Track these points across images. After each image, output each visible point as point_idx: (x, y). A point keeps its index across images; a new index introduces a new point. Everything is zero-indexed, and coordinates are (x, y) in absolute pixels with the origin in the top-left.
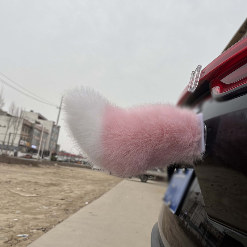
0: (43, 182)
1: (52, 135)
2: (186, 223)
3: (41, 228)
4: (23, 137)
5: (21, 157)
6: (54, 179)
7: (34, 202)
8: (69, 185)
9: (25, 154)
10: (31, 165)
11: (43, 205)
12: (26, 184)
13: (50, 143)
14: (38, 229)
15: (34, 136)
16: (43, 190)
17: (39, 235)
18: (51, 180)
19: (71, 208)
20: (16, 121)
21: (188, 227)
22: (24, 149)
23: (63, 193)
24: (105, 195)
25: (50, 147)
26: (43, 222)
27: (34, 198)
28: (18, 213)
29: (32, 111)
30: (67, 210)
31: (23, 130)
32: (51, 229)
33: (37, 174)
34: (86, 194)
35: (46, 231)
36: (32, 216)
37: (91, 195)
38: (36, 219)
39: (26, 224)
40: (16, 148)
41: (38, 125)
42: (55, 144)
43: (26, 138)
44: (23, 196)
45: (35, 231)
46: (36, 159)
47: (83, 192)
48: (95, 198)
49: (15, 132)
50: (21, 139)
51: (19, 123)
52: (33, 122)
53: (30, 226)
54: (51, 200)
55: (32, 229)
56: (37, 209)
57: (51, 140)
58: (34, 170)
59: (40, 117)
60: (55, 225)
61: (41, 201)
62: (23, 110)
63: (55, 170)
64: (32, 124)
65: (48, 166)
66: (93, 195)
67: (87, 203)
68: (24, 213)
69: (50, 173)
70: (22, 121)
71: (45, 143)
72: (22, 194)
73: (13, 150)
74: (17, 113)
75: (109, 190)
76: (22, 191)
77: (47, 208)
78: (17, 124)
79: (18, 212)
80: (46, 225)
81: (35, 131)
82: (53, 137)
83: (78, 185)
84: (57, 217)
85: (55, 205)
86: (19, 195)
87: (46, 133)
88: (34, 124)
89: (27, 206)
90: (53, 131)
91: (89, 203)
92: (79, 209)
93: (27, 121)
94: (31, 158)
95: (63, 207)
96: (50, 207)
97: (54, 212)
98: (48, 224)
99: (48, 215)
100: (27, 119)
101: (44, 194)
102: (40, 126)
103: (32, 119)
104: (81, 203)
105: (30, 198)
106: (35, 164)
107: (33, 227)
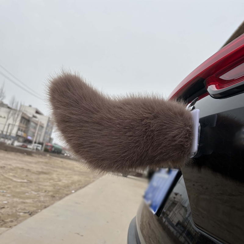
0: (34, 170)
1: (46, 129)
2: (164, 220)
3: (28, 211)
4: (21, 128)
5: (17, 146)
6: (45, 168)
7: (24, 187)
8: (58, 174)
9: (21, 144)
10: (25, 153)
11: (33, 190)
12: (19, 171)
13: (44, 136)
14: (25, 213)
15: (30, 128)
16: (34, 177)
17: (25, 218)
18: (42, 168)
19: (57, 195)
20: (15, 114)
21: (166, 223)
22: (21, 139)
23: (51, 181)
24: (90, 186)
25: (44, 140)
26: (30, 206)
27: (25, 184)
28: (8, 197)
29: (30, 106)
30: (54, 197)
31: (21, 122)
32: (37, 213)
33: (30, 163)
34: (73, 183)
35: (32, 215)
36: (21, 200)
37: (77, 185)
38: (24, 203)
39: (14, 207)
40: (13, 137)
41: (34, 119)
42: (49, 137)
43: (24, 129)
44: (15, 181)
45: (21, 214)
46: (30, 149)
47: (70, 181)
48: (81, 188)
49: (14, 123)
50: (19, 129)
51: (18, 115)
52: (31, 116)
53: (17, 209)
54: (41, 187)
55: (20, 212)
56: (27, 194)
57: (46, 133)
58: (27, 158)
59: (37, 112)
60: (41, 210)
61: (31, 187)
62: (23, 104)
63: (46, 160)
64: (29, 117)
65: (41, 156)
66: (79, 185)
67: (73, 191)
68: (14, 196)
69: (42, 162)
70: (21, 114)
71: (40, 135)
72: (15, 179)
73: (10, 139)
74: (17, 106)
75: (93, 181)
76: (14, 176)
77: (36, 193)
78: (16, 116)
79: (8, 195)
80: (32, 209)
81: (32, 124)
82: (47, 131)
83: (66, 175)
84: (44, 202)
85: (43, 191)
86: (12, 180)
87: (42, 127)
88: (32, 118)
89: (18, 190)
90: (48, 125)
91: (75, 191)
92: (64, 197)
93: (25, 114)
94: (26, 147)
95: (51, 193)
96: (39, 193)
97: (42, 197)
98: (35, 209)
99: (36, 200)
100: (25, 112)
101: (35, 181)
102: (37, 119)
103: (30, 113)
104: (67, 191)
105: (21, 184)
106: (29, 153)
107: (20, 211)
